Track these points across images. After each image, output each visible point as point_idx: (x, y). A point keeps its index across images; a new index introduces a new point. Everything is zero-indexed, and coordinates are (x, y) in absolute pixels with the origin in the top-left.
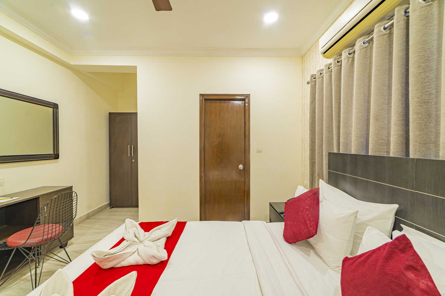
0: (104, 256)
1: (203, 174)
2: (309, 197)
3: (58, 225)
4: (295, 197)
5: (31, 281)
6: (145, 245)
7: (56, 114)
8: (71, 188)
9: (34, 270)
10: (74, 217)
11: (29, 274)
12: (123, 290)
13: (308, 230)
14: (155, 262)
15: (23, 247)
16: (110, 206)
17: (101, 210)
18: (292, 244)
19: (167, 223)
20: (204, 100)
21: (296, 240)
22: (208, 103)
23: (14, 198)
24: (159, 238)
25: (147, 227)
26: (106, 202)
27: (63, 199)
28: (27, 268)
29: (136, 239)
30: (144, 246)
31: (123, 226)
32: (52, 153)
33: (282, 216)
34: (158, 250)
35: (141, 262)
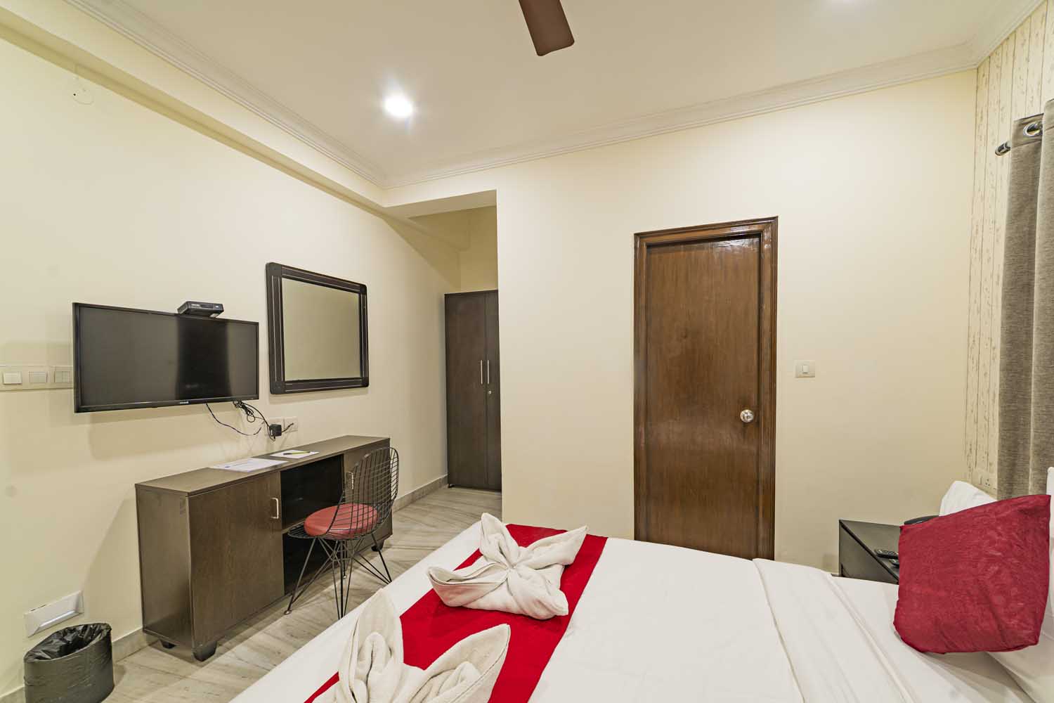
0: (448, 581)
1: (642, 429)
2: (1003, 520)
3: (371, 508)
4: (941, 514)
5: (335, 600)
6: (520, 572)
7: (364, 305)
8: (386, 442)
9: (340, 581)
10: (392, 498)
11: (332, 587)
12: (486, 656)
13: (999, 626)
14: (542, 614)
15: (325, 539)
16: (449, 483)
17: (432, 489)
18: (931, 656)
19: (565, 533)
20: (645, 247)
21: (947, 647)
22: (656, 255)
23: (312, 453)
24: (549, 564)
25: (524, 535)
26: (443, 474)
27: (377, 462)
28: (329, 575)
29: (503, 559)
30: (521, 576)
31: (477, 527)
32: (359, 376)
33: (889, 565)
34: (548, 589)
35: (515, 609)
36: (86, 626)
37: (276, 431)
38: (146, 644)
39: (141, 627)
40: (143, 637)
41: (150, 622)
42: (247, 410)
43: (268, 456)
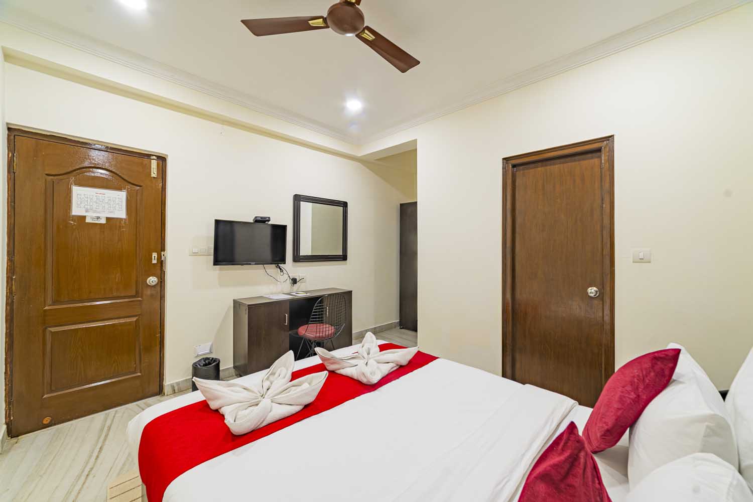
3: (332, 327)
7: (346, 213)
8: (350, 293)
16: (400, 325)
17: (389, 328)
20: (511, 167)
23: (308, 294)
25: (387, 347)
32: (341, 254)
35: (355, 377)
36: (213, 358)
37: (294, 281)
38: (234, 374)
39: (232, 366)
40: (233, 370)
41: (237, 364)
42: (280, 269)
43: (289, 294)
